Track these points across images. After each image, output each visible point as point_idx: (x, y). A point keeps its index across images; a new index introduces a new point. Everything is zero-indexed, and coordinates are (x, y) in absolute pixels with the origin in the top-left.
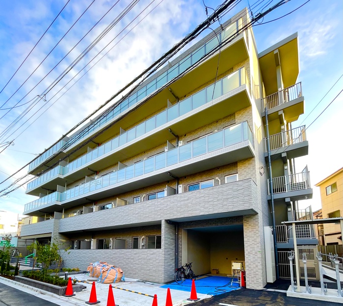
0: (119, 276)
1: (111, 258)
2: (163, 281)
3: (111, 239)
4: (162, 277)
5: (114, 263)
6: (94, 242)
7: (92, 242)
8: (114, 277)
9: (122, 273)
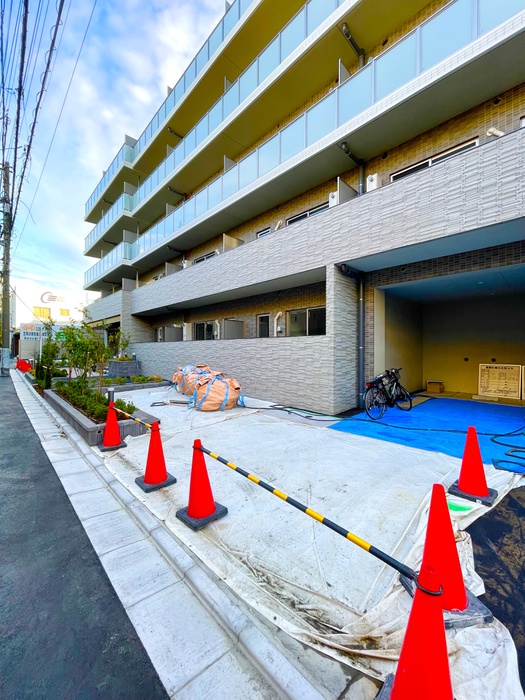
0: (232, 395)
1: (218, 358)
2: (332, 411)
3: (217, 321)
4: (330, 402)
5: (222, 367)
6: (187, 329)
7: (184, 329)
8: (222, 398)
9: (238, 389)
